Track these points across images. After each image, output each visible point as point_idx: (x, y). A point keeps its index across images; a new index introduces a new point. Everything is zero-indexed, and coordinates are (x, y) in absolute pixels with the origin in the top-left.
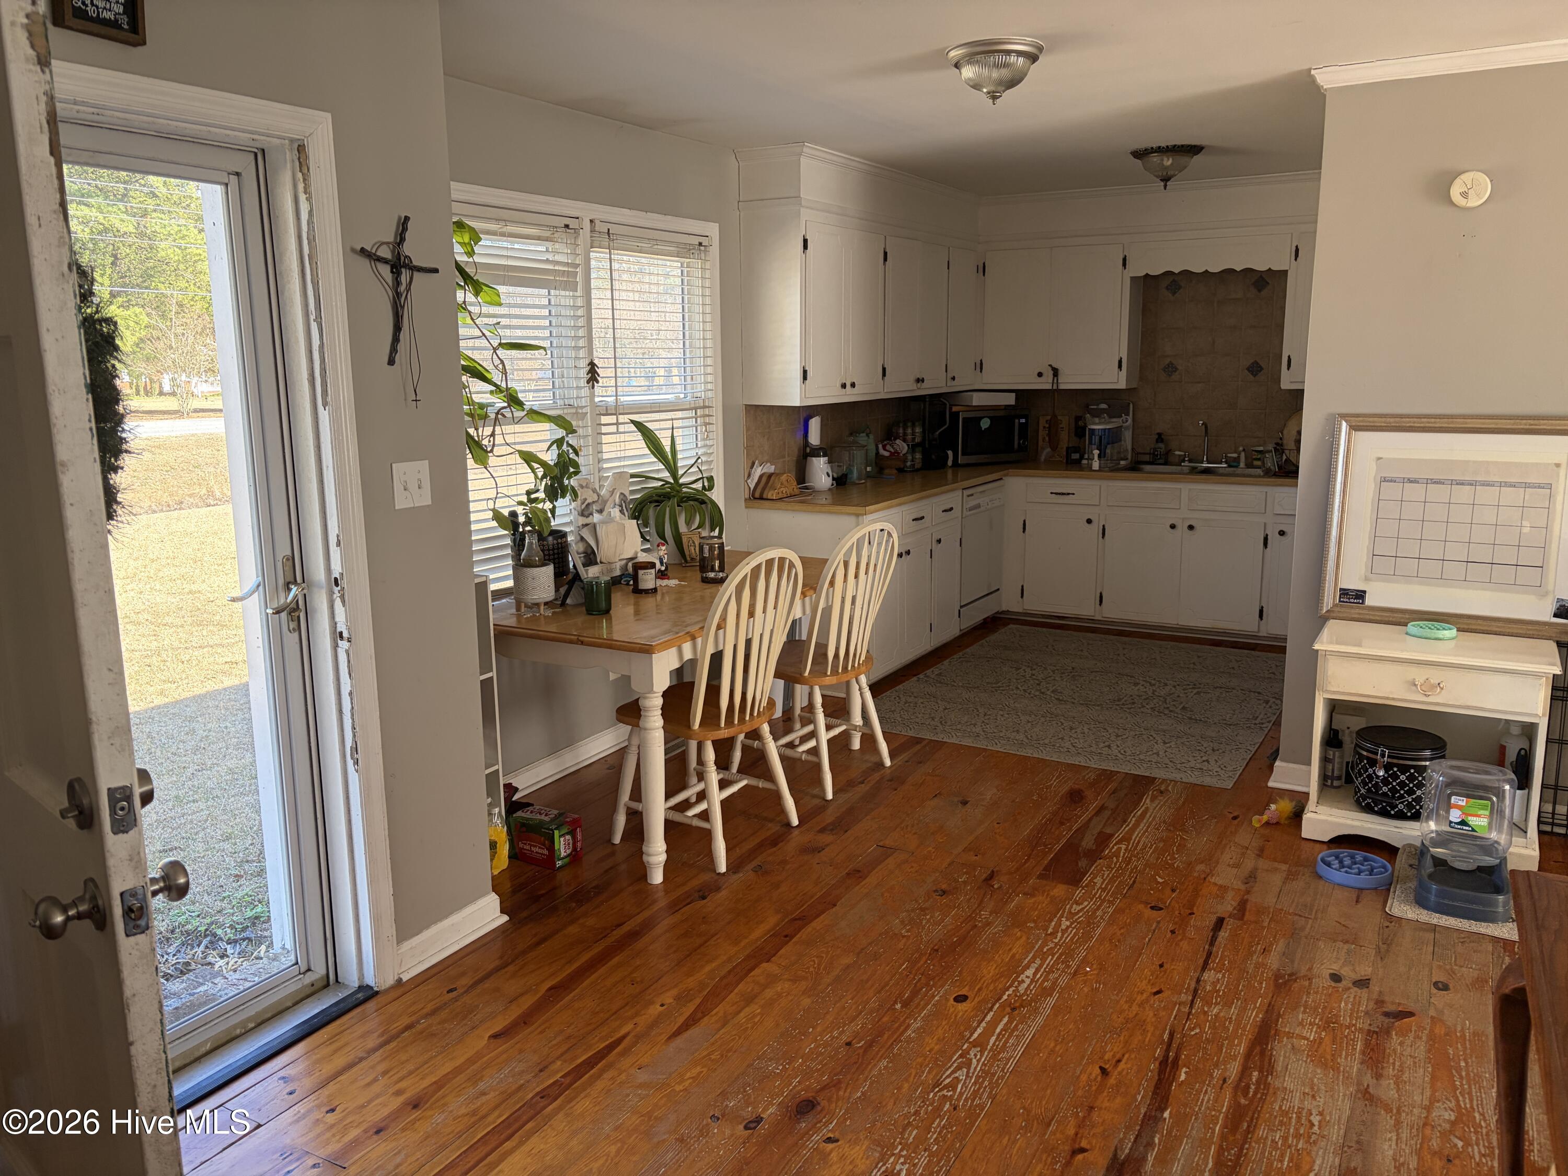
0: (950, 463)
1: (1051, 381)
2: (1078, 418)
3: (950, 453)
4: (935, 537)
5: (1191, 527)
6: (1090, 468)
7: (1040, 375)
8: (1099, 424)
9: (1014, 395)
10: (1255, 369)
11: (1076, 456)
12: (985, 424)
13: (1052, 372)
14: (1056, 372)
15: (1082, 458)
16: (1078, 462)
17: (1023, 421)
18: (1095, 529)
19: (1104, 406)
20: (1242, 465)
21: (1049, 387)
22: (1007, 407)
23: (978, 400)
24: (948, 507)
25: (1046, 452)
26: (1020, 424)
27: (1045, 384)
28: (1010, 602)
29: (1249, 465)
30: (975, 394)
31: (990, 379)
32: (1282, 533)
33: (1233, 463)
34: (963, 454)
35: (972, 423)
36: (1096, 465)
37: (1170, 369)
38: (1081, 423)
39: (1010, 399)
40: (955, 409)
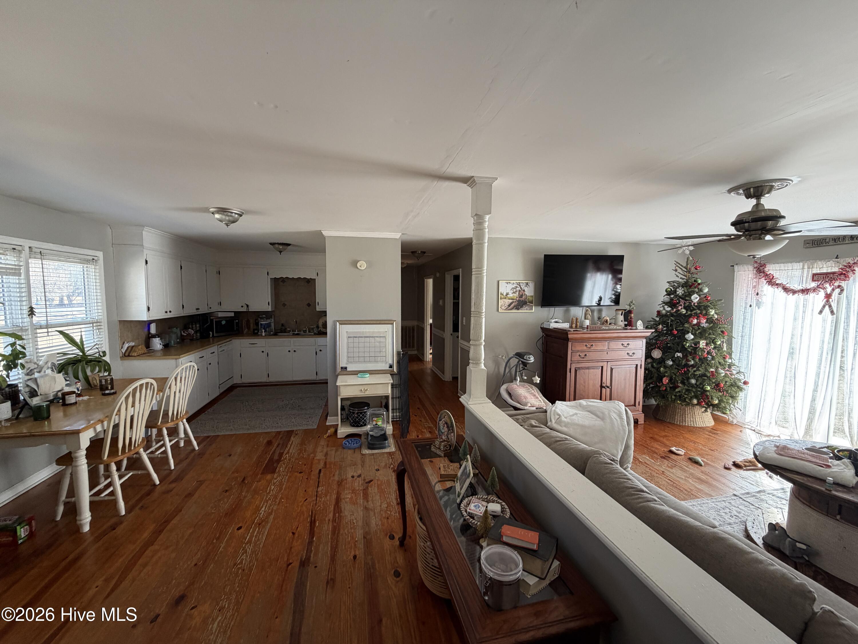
0: (211, 336)
1: (246, 308)
2: (256, 320)
3: (211, 333)
4: (208, 363)
5: (295, 351)
6: (262, 335)
7: (242, 307)
8: (263, 322)
9: (233, 313)
10: (309, 305)
11: (256, 331)
12: (224, 322)
13: (246, 306)
14: (248, 306)
15: (258, 332)
16: (257, 333)
17: (237, 321)
18: (265, 354)
19: (264, 316)
20: (307, 332)
21: (246, 310)
22: (231, 317)
23: (220, 315)
24: (212, 352)
25: (246, 331)
27: (244, 309)
28: (237, 380)
29: (309, 332)
30: (219, 313)
31: (224, 307)
32: (320, 350)
33: (305, 331)
34: (216, 333)
35: (218, 323)
36: (264, 334)
37: (284, 305)
38: (257, 321)
39: (232, 315)
40: (211, 318)
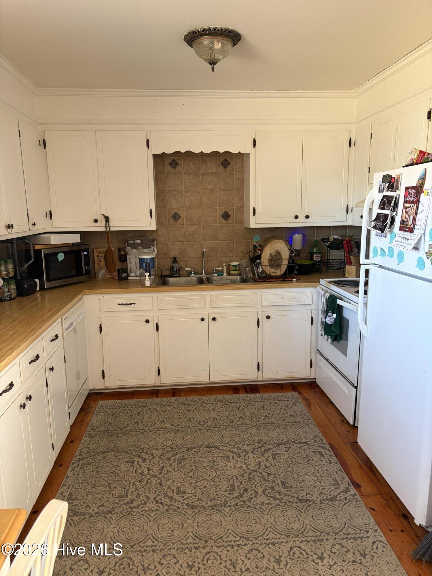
0: (38, 289)
1: (104, 225)
2: (120, 250)
3: (37, 280)
4: (48, 366)
5: (214, 319)
6: (143, 285)
7: (96, 221)
9: (79, 236)
10: (226, 216)
11: (124, 275)
12: (61, 257)
13: (105, 219)
14: (107, 219)
15: (128, 276)
16: (126, 278)
17: (86, 253)
18: (152, 326)
19: (138, 241)
20: (225, 274)
21: (103, 229)
22: (73, 244)
23: (55, 240)
24: (52, 335)
25: (102, 273)
26: (85, 255)
27: (100, 227)
28: (98, 384)
29: (229, 274)
30: (52, 236)
31: (58, 224)
32: (268, 317)
33: (220, 273)
34: (47, 281)
35: (52, 256)
36: (148, 283)
37: (176, 217)
38: (122, 253)
39: (77, 239)
40: (37, 247)
